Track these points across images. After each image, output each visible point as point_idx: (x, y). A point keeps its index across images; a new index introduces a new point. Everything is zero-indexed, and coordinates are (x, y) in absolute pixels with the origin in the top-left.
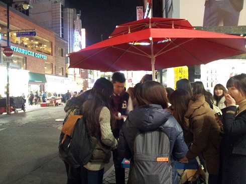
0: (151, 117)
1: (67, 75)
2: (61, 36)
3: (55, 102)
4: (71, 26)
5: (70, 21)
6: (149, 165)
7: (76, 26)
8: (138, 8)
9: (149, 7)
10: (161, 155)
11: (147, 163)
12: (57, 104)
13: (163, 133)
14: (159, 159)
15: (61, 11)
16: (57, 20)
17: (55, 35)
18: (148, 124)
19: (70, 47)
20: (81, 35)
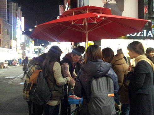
0: (101, 68)
1: (11, 48)
2: (7, 21)
3: (3, 66)
4: (14, 15)
5: (13, 11)
6: (104, 100)
7: (18, 15)
8: (60, 6)
9: (68, 6)
10: (110, 93)
11: (102, 99)
12: (4, 67)
13: (109, 78)
14: (109, 95)
15: (7, 4)
16: (5, 9)
17: (3, 20)
18: (101, 72)
19: (13, 29)
20: (21, 21)
